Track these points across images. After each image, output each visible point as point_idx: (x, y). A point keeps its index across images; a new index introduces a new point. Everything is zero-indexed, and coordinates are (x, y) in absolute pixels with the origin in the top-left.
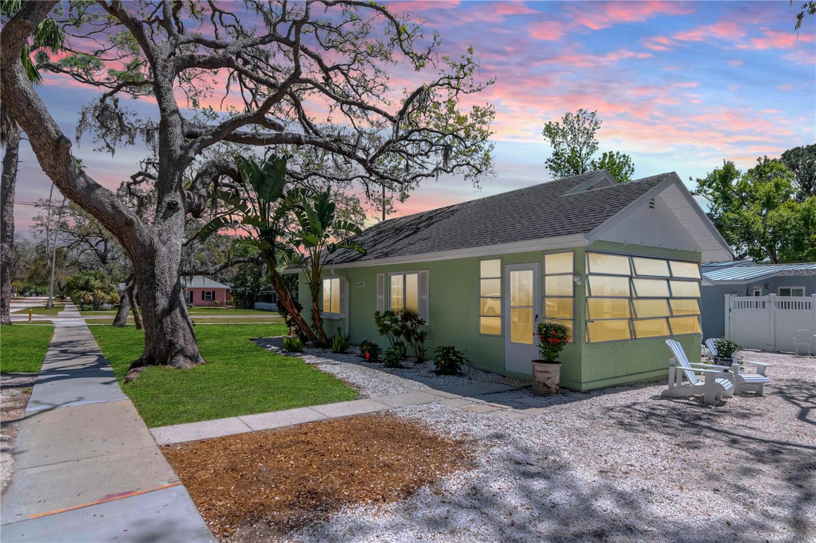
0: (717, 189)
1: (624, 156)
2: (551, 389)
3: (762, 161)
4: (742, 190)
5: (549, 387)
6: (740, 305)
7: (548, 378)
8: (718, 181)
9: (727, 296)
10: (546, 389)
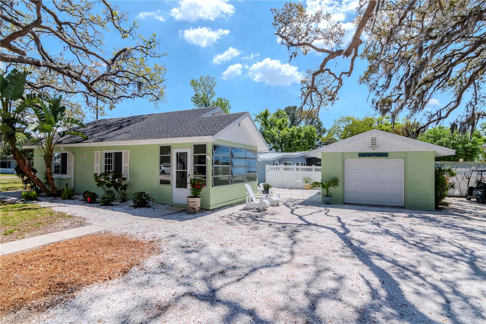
0: (263, 120)
1: (227, 101)
2: (196, 210)
3: (278, 110)
4: (271, 121)
5: (195, 209)
6: (271, 169)
7: (195, 205)
8: (263, 117)
9: (266, 165)
10: (194, 210)
